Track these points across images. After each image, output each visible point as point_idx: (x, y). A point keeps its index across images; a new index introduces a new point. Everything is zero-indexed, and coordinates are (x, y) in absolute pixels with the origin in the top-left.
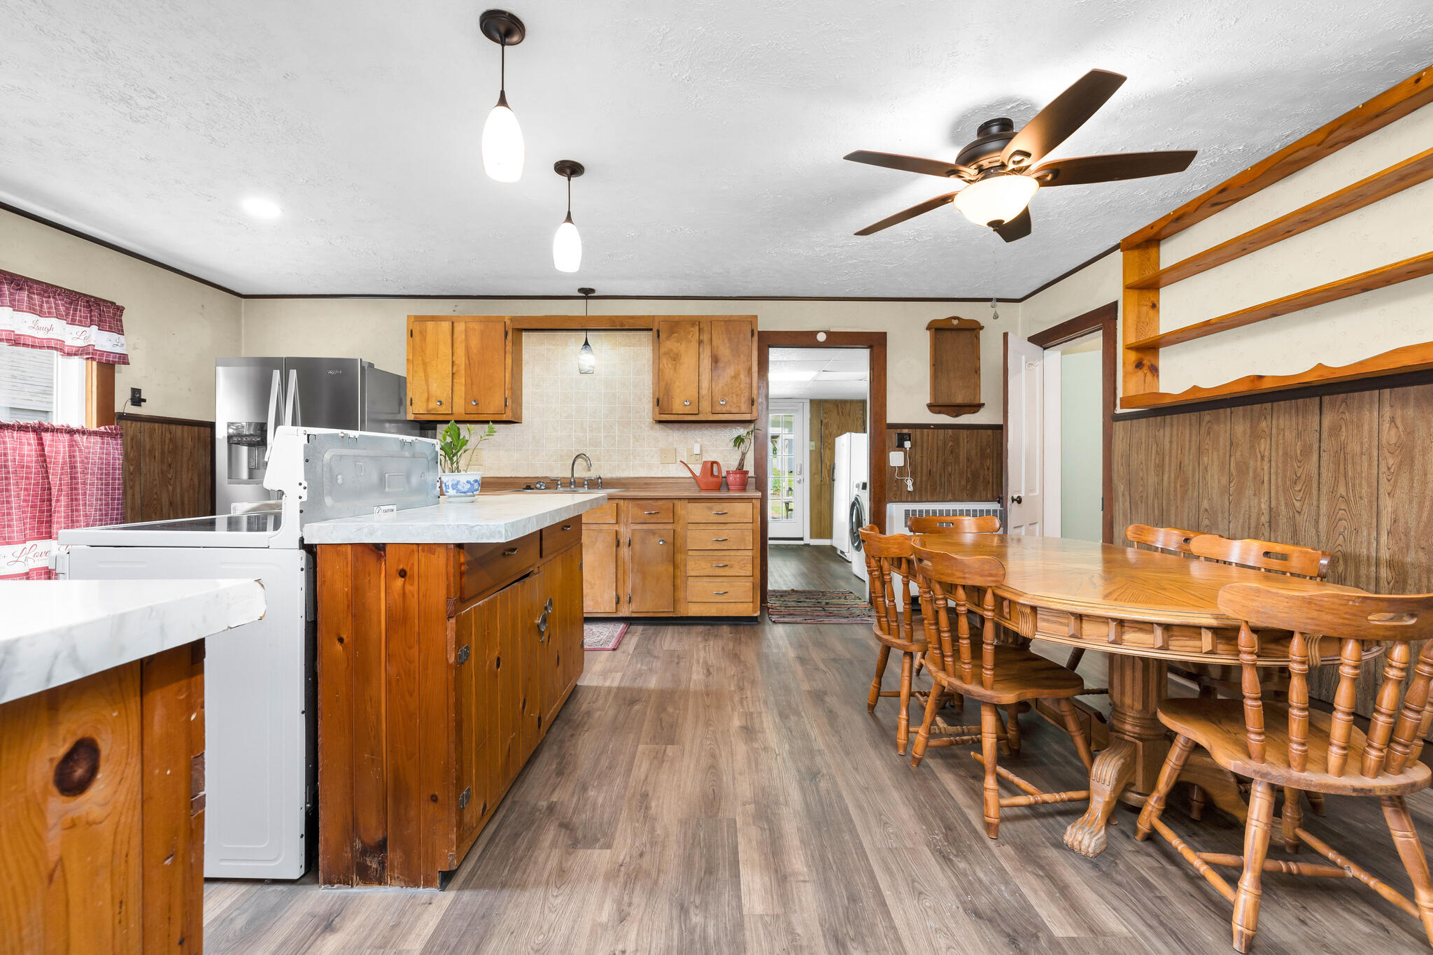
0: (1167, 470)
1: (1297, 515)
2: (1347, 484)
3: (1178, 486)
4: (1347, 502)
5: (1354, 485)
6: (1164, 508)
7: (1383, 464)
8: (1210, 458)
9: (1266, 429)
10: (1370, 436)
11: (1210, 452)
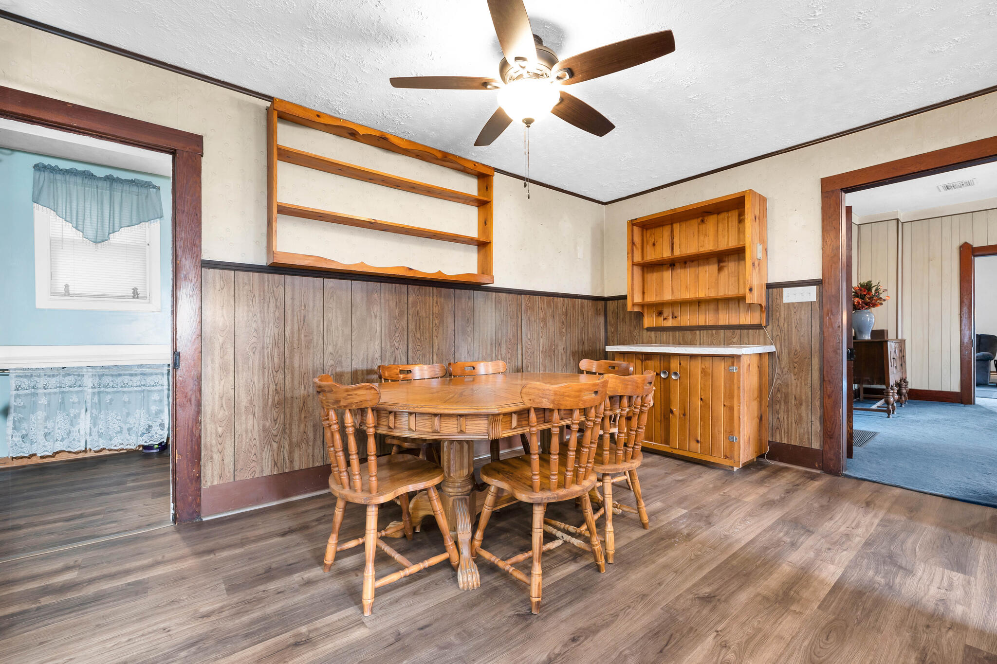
0: (289, 322)
1: (396, 351)
2: (420, 332)
3: (303, 336)
4: (420, 341)
5: (423, 333)
6: (287, 355)
7: (434, 322)
8: (334, 314)
9: (377, 299)
10: (429, 308)
11: (334, 310)
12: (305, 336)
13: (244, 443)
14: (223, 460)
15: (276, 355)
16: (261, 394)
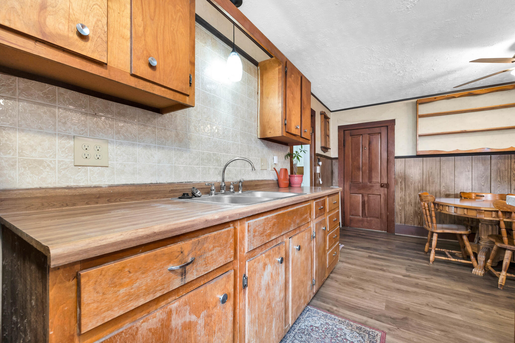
0: (425, 174)
1: (482, 187)
2: (500, 178)
4: (501, 182)
5: (503, 178)
6: (424, 186)
9: (469, 163)
12: (432, 179)
13: (408, 214)
14: (401, 218)
15: (419, 186)
16: (414, 199)
